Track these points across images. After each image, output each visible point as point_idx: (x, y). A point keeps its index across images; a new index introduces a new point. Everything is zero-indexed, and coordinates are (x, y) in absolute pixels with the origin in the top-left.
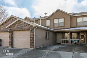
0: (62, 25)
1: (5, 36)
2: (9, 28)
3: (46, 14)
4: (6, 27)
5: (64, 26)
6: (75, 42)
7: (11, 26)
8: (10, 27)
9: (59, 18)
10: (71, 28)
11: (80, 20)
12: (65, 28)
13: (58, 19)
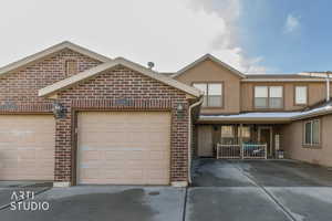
0: (218, 103)
1: (17, 133)
2: (55, 97)
3: (151, 64)
4: (42, 92)
5: (223, 108)
6: (255, 151)
7: (70, 88)
8: (61, 92)
9: (207, 83)
10: (241, 113)
11: (260, 92)
12: (225, 111)
13: (205, 86)
